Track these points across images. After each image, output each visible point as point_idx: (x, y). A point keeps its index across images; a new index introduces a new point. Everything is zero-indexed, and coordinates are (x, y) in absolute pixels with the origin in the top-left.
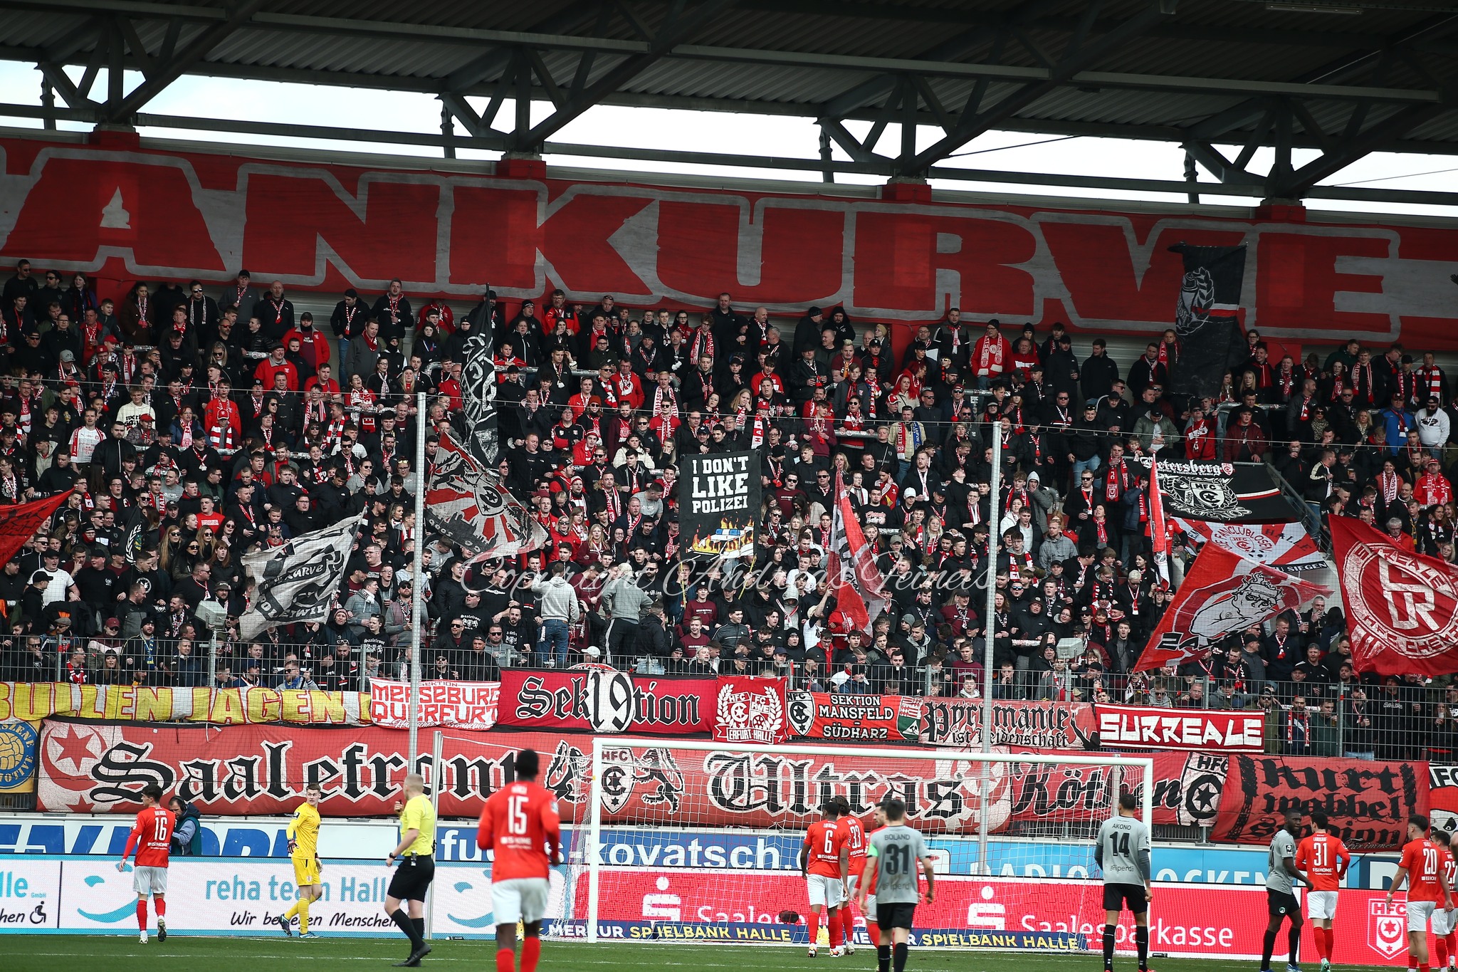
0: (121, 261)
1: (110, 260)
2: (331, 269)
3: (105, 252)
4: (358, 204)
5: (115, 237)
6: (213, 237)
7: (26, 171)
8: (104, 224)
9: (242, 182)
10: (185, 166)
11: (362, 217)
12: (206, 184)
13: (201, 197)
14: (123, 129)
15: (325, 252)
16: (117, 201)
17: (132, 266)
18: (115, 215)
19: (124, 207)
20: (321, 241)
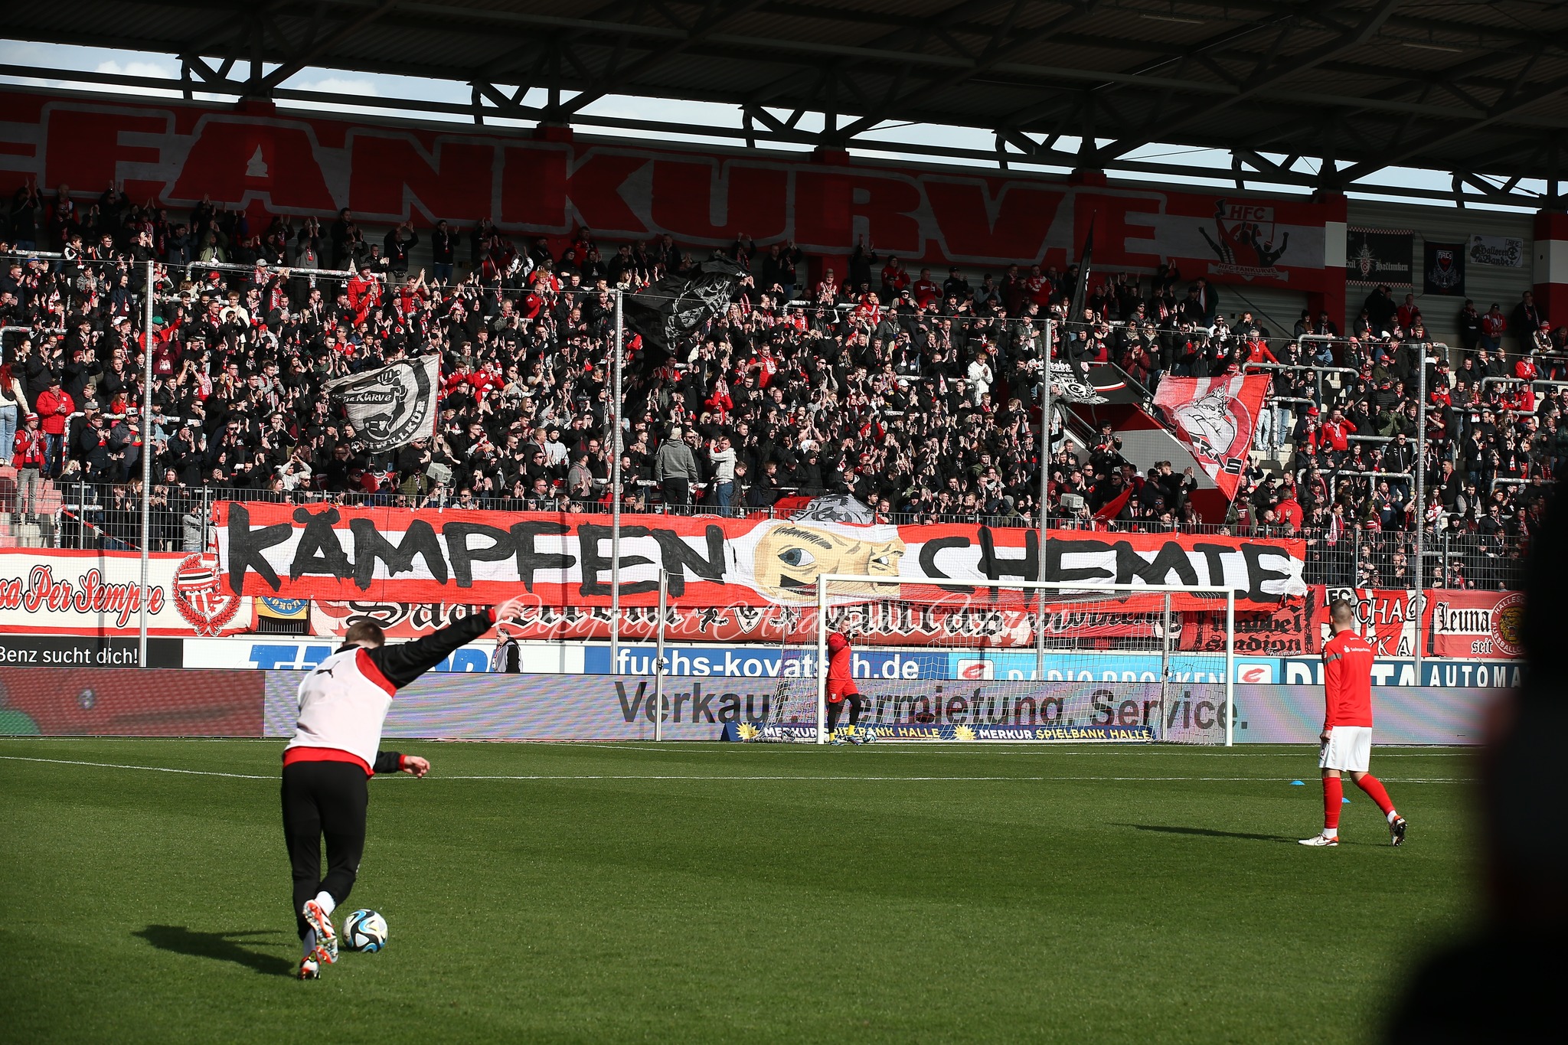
0: (261, 202)
1: (253, 201)
2: (414, 211)
3: (249, 195)
4: (433, 160)
5: (257, 184)
6: (328, 185)
7: (190, 133)
8: (248, 173)
9: (349, 141)
10: (307, 128)
11: (437, 169)
12: (323, 142)
13: (320, 154)
14: (263, 100)
15: (409, 197)
16: (257, 157)
17: (269, 207)
18: (257, 166)
19: (264, 160)
20: (406, 189)
